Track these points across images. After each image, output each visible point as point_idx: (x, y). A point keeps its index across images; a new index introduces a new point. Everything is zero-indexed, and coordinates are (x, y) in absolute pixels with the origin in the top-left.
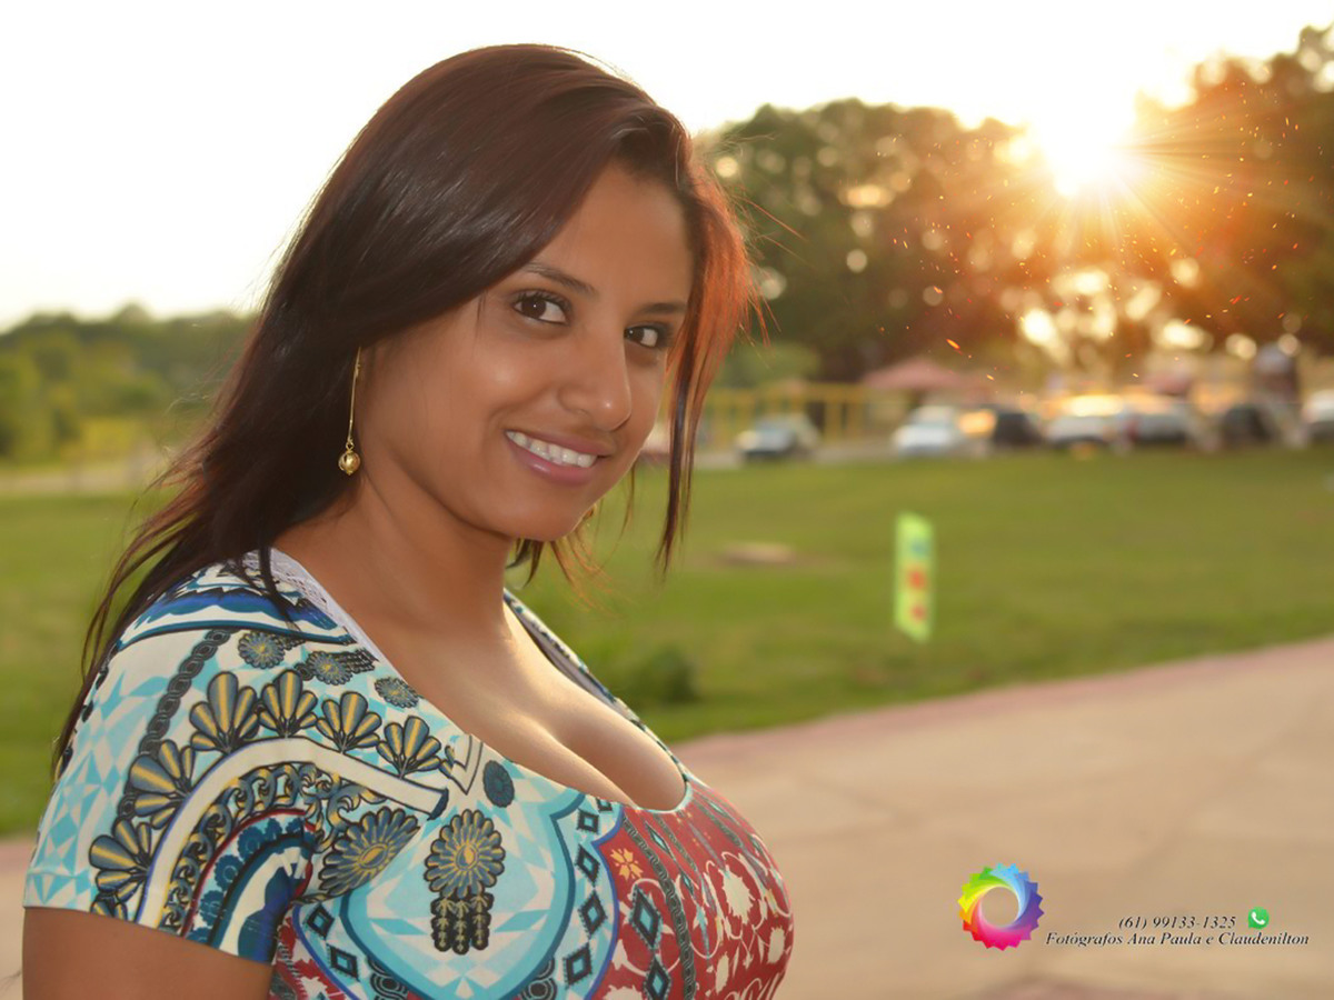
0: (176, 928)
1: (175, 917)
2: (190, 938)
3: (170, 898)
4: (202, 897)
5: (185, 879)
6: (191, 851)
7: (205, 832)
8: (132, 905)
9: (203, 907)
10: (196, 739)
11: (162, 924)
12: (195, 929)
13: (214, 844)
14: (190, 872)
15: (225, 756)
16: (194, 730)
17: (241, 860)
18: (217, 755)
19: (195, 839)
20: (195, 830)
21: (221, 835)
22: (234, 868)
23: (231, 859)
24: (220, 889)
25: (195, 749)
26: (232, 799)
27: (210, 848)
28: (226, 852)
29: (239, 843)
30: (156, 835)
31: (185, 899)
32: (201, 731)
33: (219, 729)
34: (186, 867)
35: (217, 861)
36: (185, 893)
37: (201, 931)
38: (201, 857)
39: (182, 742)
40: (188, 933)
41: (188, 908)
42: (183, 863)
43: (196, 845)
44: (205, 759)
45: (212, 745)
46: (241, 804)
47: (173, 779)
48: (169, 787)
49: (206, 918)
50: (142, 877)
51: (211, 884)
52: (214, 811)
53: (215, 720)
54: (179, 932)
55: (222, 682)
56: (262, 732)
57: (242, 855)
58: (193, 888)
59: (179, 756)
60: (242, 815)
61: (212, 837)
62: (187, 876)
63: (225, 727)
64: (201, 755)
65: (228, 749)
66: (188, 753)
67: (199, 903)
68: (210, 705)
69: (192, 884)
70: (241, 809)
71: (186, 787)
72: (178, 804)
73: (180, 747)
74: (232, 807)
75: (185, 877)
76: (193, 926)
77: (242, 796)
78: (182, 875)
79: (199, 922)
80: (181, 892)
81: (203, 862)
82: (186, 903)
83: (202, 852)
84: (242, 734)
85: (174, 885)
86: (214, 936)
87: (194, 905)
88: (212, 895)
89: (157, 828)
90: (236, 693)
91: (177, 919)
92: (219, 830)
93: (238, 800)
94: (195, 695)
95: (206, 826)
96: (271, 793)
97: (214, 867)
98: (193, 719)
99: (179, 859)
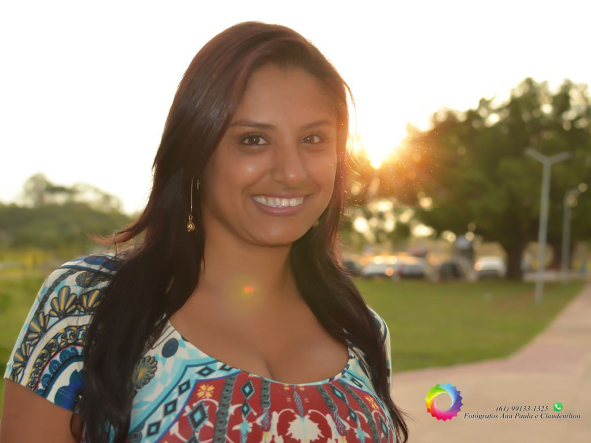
0: (32, 388)
1: (32, 382)
2: (37, 392)
3: (31, 375)
4: (43, 376)
5: (38, 367)
6: (41, 357)
7: (48, 349)
8: (20, 376)
9: (42, 380)
10: (51, 312)
11: (28, 385)
12: (39, 389)
13: (50, 355)
14: (40, 365)
15: (60, 320)
16: (51, 308)
17: (60, 362)
18: (57, 319)
19: (43, 352)
20: (44, 348)
21: (53, 351)
22: (57, 365)
23: (56, 361)
24: (50, 374)
25: (50, 316)
26: (60, 337)
27: (48, 356)
28: (55, 358)
29: (60, 355)
30: (32, 348)
31: (36, 376)
32: (53, 309)
33: (60, 309)
34: (39, 363)
35: (51, 362)
36: (37, 374)
37: (41, 390)
38: (45, 359)
39: (46, 313)
40: (36, 390)
41: (37, 380)
42: (38, 361)
43: (44, 354)
44: (53, 320)
45: (56, 315)
46: (63, 340)
47: (41, 327)
48: (39, 330)
49: (43, 385)
50: (24, 366)
51: (47, 371)
52: (52, 341)
53: (59, 305)
54: (33, 389)
55: (64, 291)
56: (77, 312)
57: (61, 361)
58: (40, 371)
59: (44, 317)
60: (63, 344)
61: (50, 351)
62: (39, 366)
63: (62, 308)
64: (52, 318)
65: (61, 317)
66: (48, 317)
67: (41, 378)
68: (58, 299)
69: (40, 370)
70: (63, 342)
71: (45, 330)
72: (40, 337)
73: (45, 315)
74: (59, 340)
75: (39, 367)
76: (38, 388)
77: (64, 336)
78: (37, 366)
79: (40, 386)
80: (35, 372)
81: (45, 361)
82: (36, 377)
83: (46, 357)
84: (68, 311)
85: (34, 370)
86: (45, 393)
87: (39, 378)
88: (47, 376)
89: (32, 346)
90: (69, 295)
91: (33, 384)
92: (53, 349)
93: (62, 338)
94: (54, 294)
95: (48, 347)
96: (76, 337)
97: (49, 364)
98: (52, 305)
99: (37, 359)
